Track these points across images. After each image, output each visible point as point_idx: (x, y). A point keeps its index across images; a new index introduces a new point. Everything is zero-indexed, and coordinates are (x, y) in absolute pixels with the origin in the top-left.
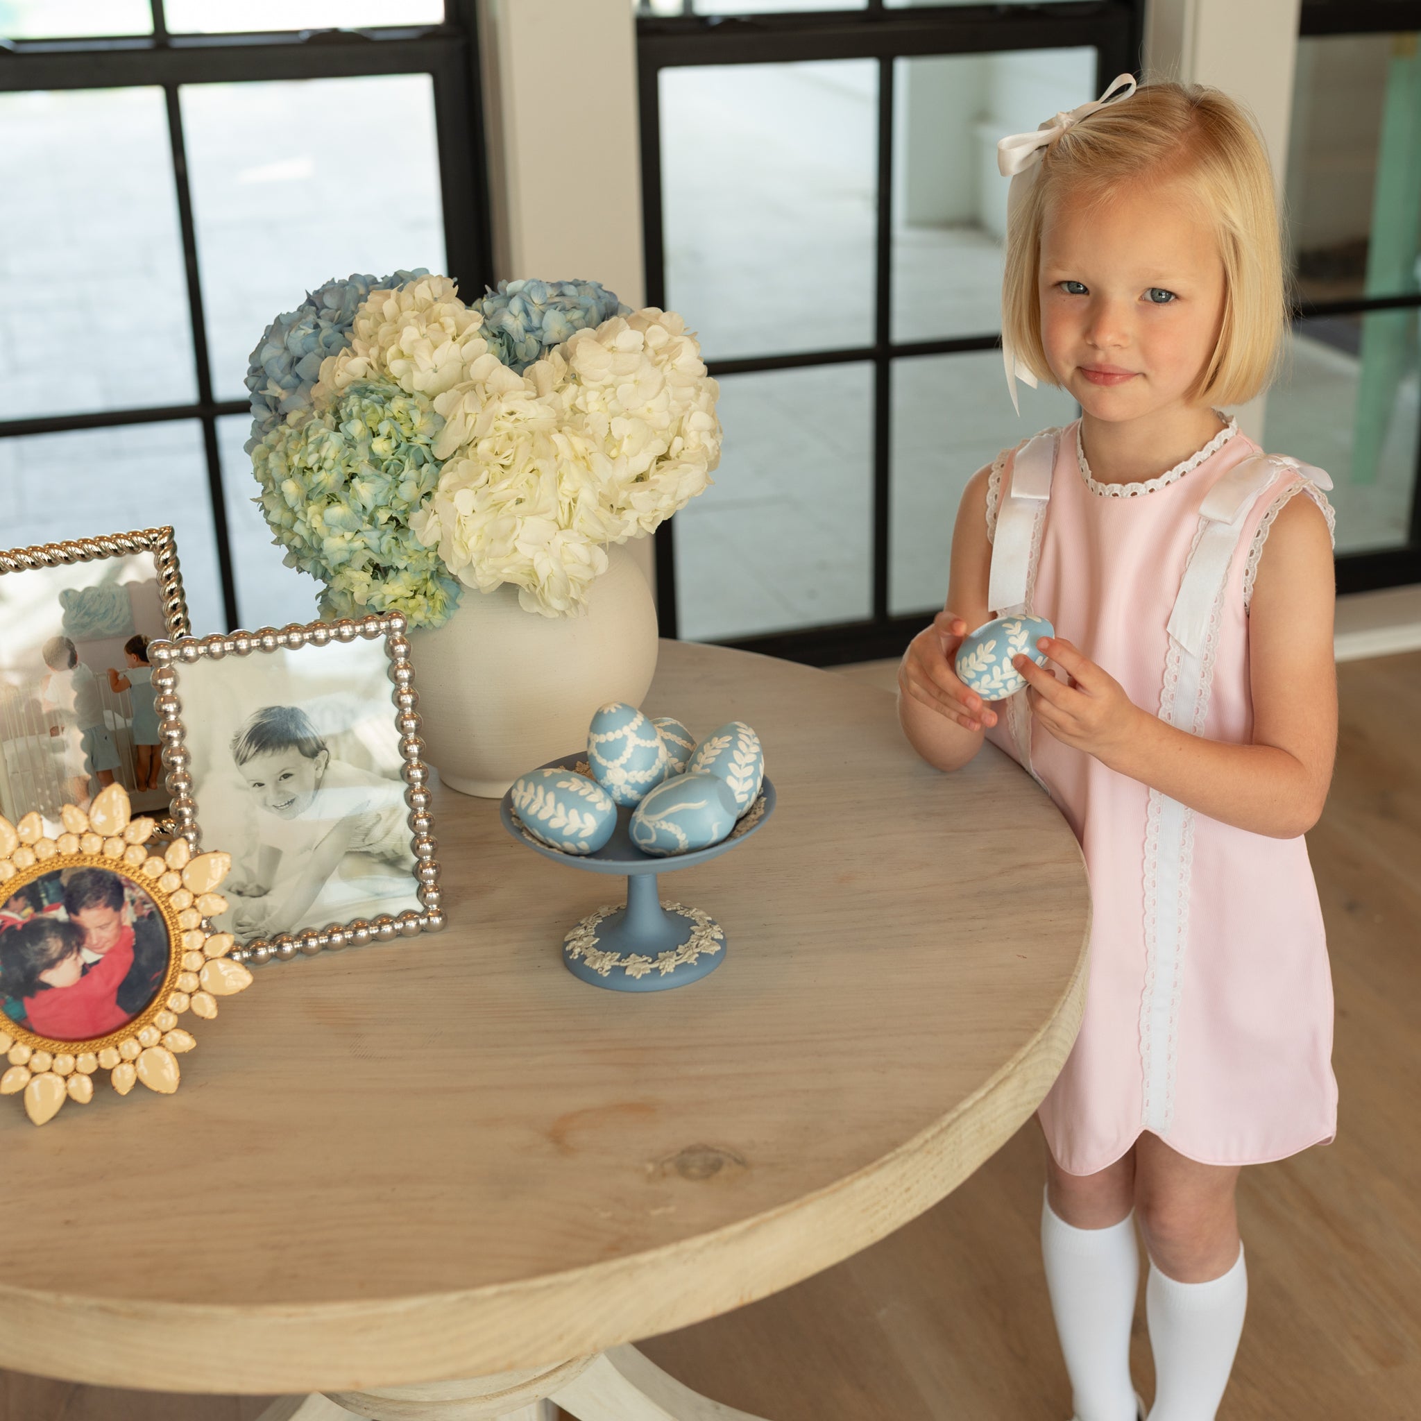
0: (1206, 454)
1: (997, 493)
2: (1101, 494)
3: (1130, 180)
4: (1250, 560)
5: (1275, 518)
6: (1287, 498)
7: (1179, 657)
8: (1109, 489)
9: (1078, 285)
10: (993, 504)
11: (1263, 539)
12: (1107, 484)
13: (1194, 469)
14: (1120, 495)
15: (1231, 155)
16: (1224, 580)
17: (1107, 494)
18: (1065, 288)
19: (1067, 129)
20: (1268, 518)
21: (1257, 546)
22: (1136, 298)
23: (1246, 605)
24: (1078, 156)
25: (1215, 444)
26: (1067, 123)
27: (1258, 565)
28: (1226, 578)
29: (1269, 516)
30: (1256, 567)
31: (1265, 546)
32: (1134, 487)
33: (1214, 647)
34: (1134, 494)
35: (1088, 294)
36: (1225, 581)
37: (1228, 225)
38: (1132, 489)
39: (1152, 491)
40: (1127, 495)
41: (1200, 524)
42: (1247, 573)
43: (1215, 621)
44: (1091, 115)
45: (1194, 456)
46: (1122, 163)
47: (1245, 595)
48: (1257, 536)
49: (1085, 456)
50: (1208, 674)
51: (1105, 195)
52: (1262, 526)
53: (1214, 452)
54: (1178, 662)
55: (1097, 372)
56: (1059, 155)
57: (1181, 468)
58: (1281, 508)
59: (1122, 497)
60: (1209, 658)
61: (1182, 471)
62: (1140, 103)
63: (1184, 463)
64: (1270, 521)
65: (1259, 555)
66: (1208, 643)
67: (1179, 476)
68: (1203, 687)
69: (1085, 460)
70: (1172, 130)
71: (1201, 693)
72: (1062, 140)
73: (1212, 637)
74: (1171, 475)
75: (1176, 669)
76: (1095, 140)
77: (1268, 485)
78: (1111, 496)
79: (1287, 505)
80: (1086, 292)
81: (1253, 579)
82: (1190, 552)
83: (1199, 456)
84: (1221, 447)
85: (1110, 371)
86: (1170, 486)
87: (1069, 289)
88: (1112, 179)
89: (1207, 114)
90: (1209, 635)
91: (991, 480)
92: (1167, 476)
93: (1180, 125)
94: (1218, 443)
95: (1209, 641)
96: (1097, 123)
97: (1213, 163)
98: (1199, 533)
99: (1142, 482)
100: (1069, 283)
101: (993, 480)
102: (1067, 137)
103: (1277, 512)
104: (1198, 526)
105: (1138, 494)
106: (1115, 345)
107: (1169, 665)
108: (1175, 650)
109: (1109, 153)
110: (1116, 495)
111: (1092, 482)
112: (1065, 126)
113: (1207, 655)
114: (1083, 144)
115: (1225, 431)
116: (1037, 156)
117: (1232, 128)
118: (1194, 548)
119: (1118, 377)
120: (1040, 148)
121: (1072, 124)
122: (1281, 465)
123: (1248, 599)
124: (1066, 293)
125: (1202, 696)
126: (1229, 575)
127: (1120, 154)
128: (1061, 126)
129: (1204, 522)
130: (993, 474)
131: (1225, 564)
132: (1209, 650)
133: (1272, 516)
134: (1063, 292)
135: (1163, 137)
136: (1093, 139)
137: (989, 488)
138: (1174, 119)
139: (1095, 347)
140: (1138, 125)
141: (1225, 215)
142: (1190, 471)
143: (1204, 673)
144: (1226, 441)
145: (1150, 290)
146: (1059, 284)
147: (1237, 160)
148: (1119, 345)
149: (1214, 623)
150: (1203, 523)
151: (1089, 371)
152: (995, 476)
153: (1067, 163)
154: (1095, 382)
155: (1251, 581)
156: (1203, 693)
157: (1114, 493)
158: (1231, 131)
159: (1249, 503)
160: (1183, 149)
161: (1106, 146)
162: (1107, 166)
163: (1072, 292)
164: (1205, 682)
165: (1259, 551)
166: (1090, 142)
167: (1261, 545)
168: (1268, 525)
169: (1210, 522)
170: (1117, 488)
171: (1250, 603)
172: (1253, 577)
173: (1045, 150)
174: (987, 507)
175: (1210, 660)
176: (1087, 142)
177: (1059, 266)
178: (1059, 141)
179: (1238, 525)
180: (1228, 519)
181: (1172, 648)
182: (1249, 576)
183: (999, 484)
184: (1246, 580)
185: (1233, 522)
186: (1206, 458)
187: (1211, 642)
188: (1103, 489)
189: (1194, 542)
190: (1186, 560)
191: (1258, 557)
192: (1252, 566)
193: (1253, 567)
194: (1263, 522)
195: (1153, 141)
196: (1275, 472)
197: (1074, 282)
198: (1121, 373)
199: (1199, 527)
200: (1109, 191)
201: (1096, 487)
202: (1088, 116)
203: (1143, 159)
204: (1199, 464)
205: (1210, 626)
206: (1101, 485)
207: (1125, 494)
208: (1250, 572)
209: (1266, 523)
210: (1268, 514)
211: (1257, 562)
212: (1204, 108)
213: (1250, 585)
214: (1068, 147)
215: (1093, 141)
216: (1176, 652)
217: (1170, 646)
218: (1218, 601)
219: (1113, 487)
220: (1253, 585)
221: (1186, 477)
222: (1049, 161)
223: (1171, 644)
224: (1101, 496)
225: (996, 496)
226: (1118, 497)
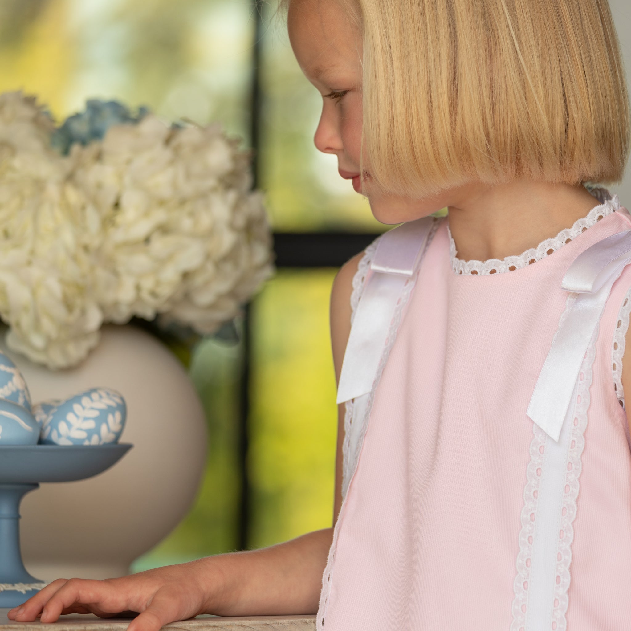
0: (576, 231)
1: (364, 275)
2: (461, 272)
4: (618, 332)
7: (543, 447)
11: (630, 308)
12: (468, 261)
13: (561, 247)
17: (466, 271)
25: (588, 220)
30: (624, 339)
32: (494, 264)
34: (493, 271)
38: (491, 266)
39: (513, 268)
41: (567, 302)
42: (616, 347)
45: (561, 233)
47: (615, 374)
48: (625, 305)
50: (576, 465)
53: (585, 228)
54: (542, 452)
57: (548, 244)
59: (481, 274)
60: (576, 445)
63: (549, 240)
65: (626, 325)
66: (575, 428)
67: (545, 253)
68: (569, 481)
73: (579, 420)
74: (536, 252)
75: (539, 460)
78: (470, 273)
83: (567, 233)
84: (594, 224)
86: (533, 264)
90: (576, 418)
92: (531, 253)
94: (591, 219)
95: (576, 425)
98: (567, 310)
105: (497, 271)
107: (532, 457)
108: (538, 438)
110: (474, 272)
111: (456, 261)
113: (574, 441)
115: (597, 208)
118: (560, 326)
123: (618, 377)
125: (569, 492)
130: (365, 257)
132: (576, 436)
142: (557, 249)
143: (571, 464)
144: (600, 218)
149: (581, 403)
150: (570, 299)
156: (570, 488)
164: (573, 475)
165: (627, 320)
167: (628, 314)
170: (476, 264)
175: (578, 447)
181: (536, 436)
182: (618, 350)
184: (615, 354)
186: (576, 235)
187: (579, 426)
188: (464, 266)
191: (626, 328)
192: (620, 338)
201: (459, 266)
204: (569, 241)
205: (577, 407)
206: (461, 262)
207: (484, 272)
208: (619, 346)
211: (626, 332)
213: (619, 359)
216: (540, 440)
218: (585, 378)
219: (473, 265)
221: (553, 254)
223: (534, 432)
224: (461, 275)
225: (363, 278)
226: (477, 275)
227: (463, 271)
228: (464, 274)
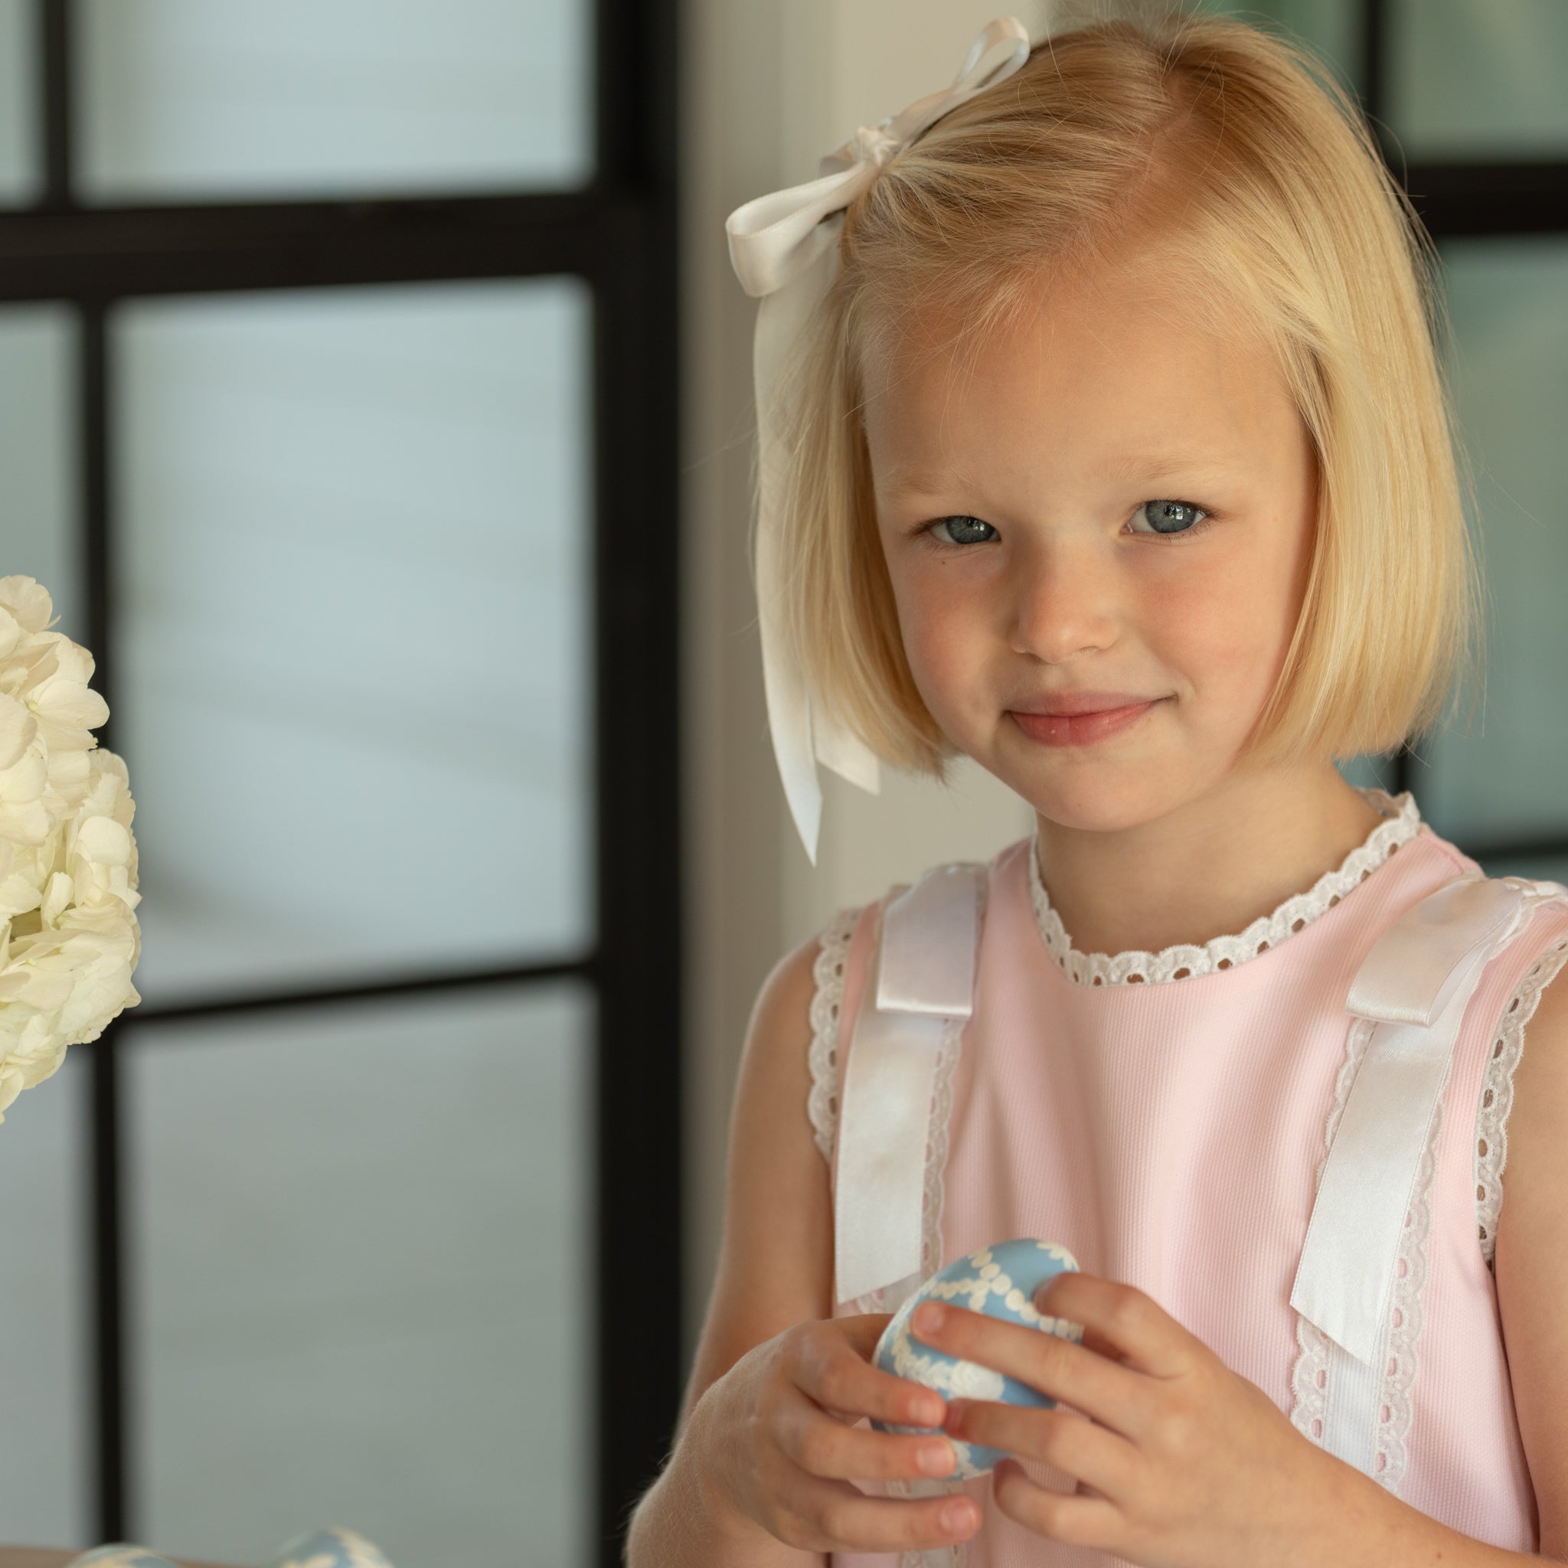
0: (1350, 879)
1: (838, 1002)
2: (1098, 981)
3: (1045, 262)
4: (1487, 1117)
5: (1535, 1008)
6: (1556, 963)
7: (1324, 1373)
8: (1118, 965)
9: (971, 521)
10: (828, 1030)
11: (1511, 1061)
12: (1112, 954)
13: (1322, 914)
14: (1147, 979)
15: (1274, 159)
16: (1424, 1167)
17: (1114, 978)
18: (943, 533)
19: (885, 164)
20: (1517, 1010)
21: (1500, 1079)
22: (1114, 530)
23: (1483, 1235)
24: (915, 225)
25: (1369, 855)
26: (883, 152)
27: (1509, 1126)
28: (1429, 1163)
29: (1520, 1005)
30: (1503, 1132)
31: (1519, 1076)
32: (1181, 957)
33: (1412, 1340)
34: (1182, 973)
35: (999, 540)
36: (1429, 1171)
37: (1300, 332)
38: (1176, 962)
39: (1225, 964)
40: (1165, 977)
41: (1351, 1042)
42: (1483, 1150)
43: (1410, 1273)
44: (935, 123)
45: (1321, 882)
46: (1018, 225)
47: (1482, 1208)
48: (1497, 1054)
49: (1053, 904)
50: (1399, 1410)
51: (991, 306)
52: (1505, 1030)
53: (1366, 875)
54: (1323, 1385)
55: (1051, 717)
56: (871, 230)
57: (1292, 910)
58: (1546, 984)
59: (1153, 982)
60: (1400, 1367)
61: (1295, 919)
62: (1041, 81)
63: (1298, 899)
64: (1523, 1016)
65: (1506, 1100)
66: (1395, 1331)
67: (1290, 930)
68: (1387, 1447)
69: (1054, 913)
70: (1128, 132)
71: (1385, 1462)
72: (875, 193)
73: (1406, 1314)
74: (1270, 927)
75: (1318, 1404)
76: (950, 183)
77: (1507, 936)
78: (1125, 981)
79: (1559, 975)
80: (994, 536)
81: (1499, 1162)
82: (1332, 1109)
83: (1332, 884)
84: (1384, 862)
85: (1087, 707)
86: (1267, 955)
87: (952, 535)
88: (1003, 267)
89: (1202, 78)
90: (1397, 1310)
91: (821, 970)
92: (1258, 930)
93: (1142, 116)
94: (1377, 854)
95: (1398, 1325)
96: (947, 144)
97: (1236, 191)
98: (1352, 1061)
99: (1201, 942)
100: (948, 521)
101: (825, 970)
102: (885, 182)
103: (1539, 995)
104: (1345, 1046)
105: (1193, 973)
106: (1084, 649)
107: (1302, 1396)
108: (1313, 1354)
109: (983, 207)
110: (1136, 979)
111: (1074, 957)
112: (879, 159)
113: (1395, 1360)
114: (922, 196)
115: (1387, 826)
116: (827, 237)
117: (1266, 99)
118: (1341, 1099)
119: (1106, 721)
120: (828, 218)
121: (895, 151)
122: (1531, 897)
123: (1490, 1215)
124: (947, 546)
125: (1386, 1471)
126: (1436, 1153)
127: (1010, 206)
128: (870, 159)
129: (1361, 1037)
130: (824, 955)
131: (1424, 1127)
132: (1398, 1349)
133: (1528, 1004)
134: (938, 544)
135: (1107, 152)
136: (943, 180)
137: (815, 989)
138: (1128, 104)
139: (1034, 659)
140: (1047, 133)
141: (1288, 309)
142: (1314, 920)
143: (1388, 1409)
144: (1394, 849)
145: (1143, 510)
146: (926, 528)
147: (1290, 171)
148: (1094, 647)
149: (1408, 1277)
150: (1358, 1037)
151: (1035, 716)
152: (829, 960)
153: (892, 245)
154: (1050, 741)
155: (1497, 1166)
156: (1389, 1461)
157: (1131, 973)
158: (1267, 107)
159: (1467, 976)
160: (1158, 171)
161: (975, 193)
162: (986, 239)
163: (961, 541)
164: (1393, 1432)
165: (1506, 1089)
166: (941, 190)
167: (1509, 1075)
168: (1521, 1026)
169: (1377, 1029)
170: (1138, 961)
171: (1497, 1226)
172: (1500, 1157)
173: (841, 220)
174: (812, 1034)
175: (1404, 1373)
176: (931, 190)
177: (918, 485)
178: (869, 196)
179: (1445, 1031)
180: (1423, 1015)
181: (1306, 1349)
182: (1489, 1156)
183: (841, 980)
184: (1483, 1166)
185: (1432, 1023)
186: (1349, 887)
187: (1404, 1327)
188: (1103, 967)
189: (1339, 1085)
190: (1325, 1128)
191: (1505, 1106)
192: (1492, 1130)
193: (1497, 1131)
194: (1506, 1020)
195: (1088, 164)
196: (1521, 910)
197: (961, 517)
198: (1113, 705)
199: (1350, 1048)
200: (999, 297)
201: (1086, 967)
202: (930, 128)
203: (1066, 210)
204: (1335, 901)
205: (1399, 1285)
206: (1097, 959)
207: (1159, 976)
208: (1490, 1147)
209: (1515, 1021)
210: (1516, 1002)
211: (1506, 1117)
212: (1195, 67)
213: (1493, 1175)
214: (889, 207)
215: (943, 186)
216: (1317, 1360)
217: (1299, 1346)
218: (1415, 1220)
219: (1129, 961)
220: (1502, 1178)
221: (1303, 934)
222: (853, 245)
223: (1301, 1340)
224: (1099, 987)
225: (835, 1010)
226: (1143, 984)
227: (1104, 979)
228: (1108, 984)
